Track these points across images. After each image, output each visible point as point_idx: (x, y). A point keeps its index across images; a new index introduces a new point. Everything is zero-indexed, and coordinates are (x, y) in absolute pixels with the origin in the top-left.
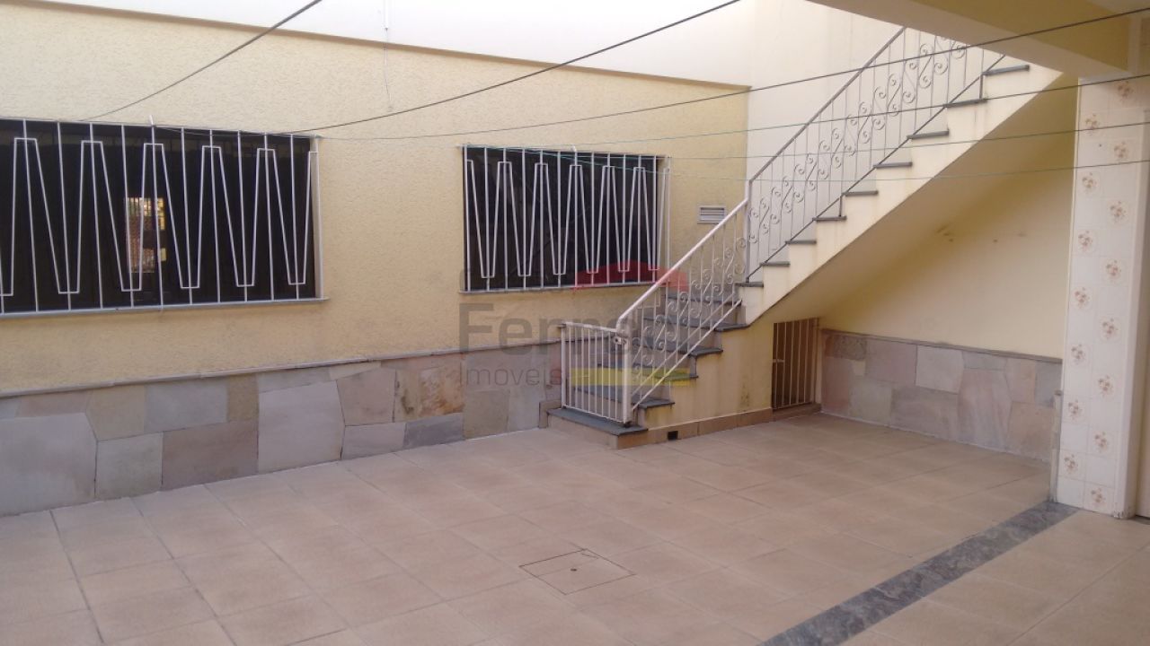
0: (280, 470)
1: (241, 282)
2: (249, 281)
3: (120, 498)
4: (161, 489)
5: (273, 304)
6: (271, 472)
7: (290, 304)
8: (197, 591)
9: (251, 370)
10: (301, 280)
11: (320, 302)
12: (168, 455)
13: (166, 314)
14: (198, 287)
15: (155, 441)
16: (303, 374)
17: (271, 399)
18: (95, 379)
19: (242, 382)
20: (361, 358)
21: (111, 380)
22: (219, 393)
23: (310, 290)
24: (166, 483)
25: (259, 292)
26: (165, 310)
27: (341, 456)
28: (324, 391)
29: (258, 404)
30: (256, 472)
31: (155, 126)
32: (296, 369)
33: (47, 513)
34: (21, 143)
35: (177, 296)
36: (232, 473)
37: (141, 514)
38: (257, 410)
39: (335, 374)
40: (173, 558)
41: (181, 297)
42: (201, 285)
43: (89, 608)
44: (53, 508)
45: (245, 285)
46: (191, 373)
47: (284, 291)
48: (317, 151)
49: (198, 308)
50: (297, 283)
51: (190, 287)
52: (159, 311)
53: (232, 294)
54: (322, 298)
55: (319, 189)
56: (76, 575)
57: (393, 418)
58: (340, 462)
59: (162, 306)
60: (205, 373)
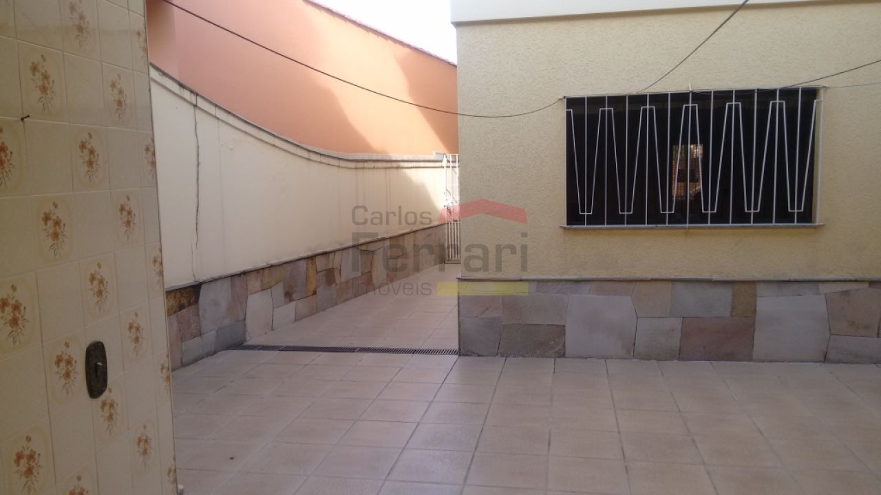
0: (771, 361)
1: (749, 208)
2: (755, 208)
3: (650, 360)
4: (679, 359)
5: (774, 227)
6: (763, 362)
7: (788, 227)
8: (693, 441)
9: (751, 278)
10: (799, 208)
11: (815, 227)
12: (685, 335)
13: (691, 231)
14: (715, 211)
15: (676, 323)
16: (796, 286)
17: (766, 303)
18: (639, 274)
19: (745, 288)
20: (849, 277)
21: (650, 276)
22: (725, 294)
23: (807, 216)
24: (682, 355)
25: (764, 217)
26: (689, 228)
27: (825, 359)
28: (814, 303)
29: (755, 306)
30: (751, 360)
31: (692, 92)
32: (789, 281)
33: (603, 360)
34: (603, 112)
35: (699, 218)
36: (730, 357)
37: (663, 374)
38: (755, 311)
39: (824, 288)
40: (680, 411)
41: (702, 219)
42: (717, 210)
43: (619, 432)
44: (607, 358)
45: (752, 211)
46: (706, 276)
47: (785, 217)
48: (822, 99)
49: (715, 228)
50: (796, 211)
51: (709, 212)
52: (685, 228)
53: (741, 217)
54: (817, 224)
55: (821, 130)
56: (614, 406)
57: (878, 334)
58: (823, 365)
59: (688, 225)
60: (716, 277)
